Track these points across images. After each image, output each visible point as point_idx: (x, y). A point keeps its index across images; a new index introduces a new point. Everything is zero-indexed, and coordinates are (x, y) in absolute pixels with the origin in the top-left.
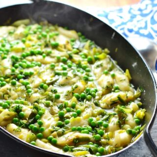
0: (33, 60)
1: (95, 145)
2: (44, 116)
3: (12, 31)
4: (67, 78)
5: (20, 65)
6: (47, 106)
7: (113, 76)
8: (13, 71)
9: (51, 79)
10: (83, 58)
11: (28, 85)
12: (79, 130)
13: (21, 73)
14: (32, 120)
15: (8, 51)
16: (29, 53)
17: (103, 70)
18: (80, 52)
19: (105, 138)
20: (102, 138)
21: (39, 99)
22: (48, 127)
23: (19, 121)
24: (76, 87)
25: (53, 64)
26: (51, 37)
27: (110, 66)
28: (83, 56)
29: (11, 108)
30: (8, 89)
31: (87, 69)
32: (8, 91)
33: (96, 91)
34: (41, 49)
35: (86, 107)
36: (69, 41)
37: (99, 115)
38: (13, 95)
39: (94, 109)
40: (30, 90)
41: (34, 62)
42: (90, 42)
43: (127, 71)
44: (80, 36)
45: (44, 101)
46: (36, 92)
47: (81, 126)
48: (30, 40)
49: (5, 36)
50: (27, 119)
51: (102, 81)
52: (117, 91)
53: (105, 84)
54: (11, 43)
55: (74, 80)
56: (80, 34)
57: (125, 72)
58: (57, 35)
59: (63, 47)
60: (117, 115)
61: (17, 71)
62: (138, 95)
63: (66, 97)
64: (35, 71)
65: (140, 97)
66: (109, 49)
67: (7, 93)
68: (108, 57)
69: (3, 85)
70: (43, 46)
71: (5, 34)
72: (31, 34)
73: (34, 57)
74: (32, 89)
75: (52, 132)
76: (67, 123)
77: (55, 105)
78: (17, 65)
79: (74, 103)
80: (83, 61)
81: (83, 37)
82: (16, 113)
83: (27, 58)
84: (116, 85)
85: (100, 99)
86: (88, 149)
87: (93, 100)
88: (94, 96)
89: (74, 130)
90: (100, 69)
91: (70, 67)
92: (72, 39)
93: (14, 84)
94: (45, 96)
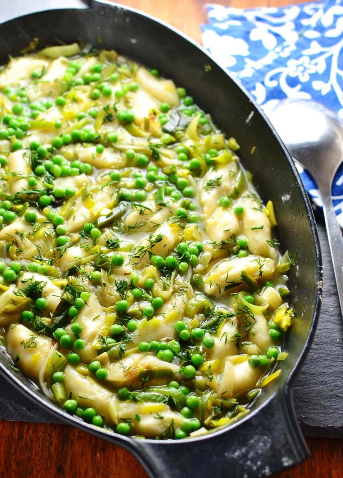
0: (76, 157)
1: (183, 388)
2: (87, 309)
3: (38, 72)
4: (141, 213)
5: (48, 169)
6: (96, 282)
7: (240, 214)
8: (32, 185)
9: (109, 211)
10: (182, 159)
11: (60, 227)
12: (154, 350)
13: (48, 191)
14: (61, 317)
15: (25, 129)
16: (69, 137)
17: (220, 194)
18: (178, 141)
19: (204, 374)
20: (198, 372)
21: (79, 265)
22: (92, 338)
23: (35, 318)
24: (160, 239)
25: (117, 172)
26: (118, 96)
27: (235, 184)
28: (182, 155)
29: (20, 283)
30: (17, 233)
31: (187, 189)
32: (18, 238)
33: (201, 250)
34: (96, 127)
35: (175, 292)
36: (157, 111)
37: (198, 313)
38: (27, 248)
39: (189, 299)
40: (62, 238)
41: (77, 162)
42: (202, 116)
43: (270, 203)
44: (181, 97)
45: (89, 269)
46: (74, 244)
47: (159, 340)
48: (75, 100)
49: (23, 84)
50: (51, 315)
51: (215, 224)
52: (242, 252)
53: (220, 236)
54: (34, 104)
55: (157, 217)
56: (181, 90)
57: (265, 203)
58: (133, 90)
59: (143, 125)
60: (234, 319)
61: (41, 185)
62: (284, 268)
63: (137, 260)
64: (79, 186)
65: (288, 273)
66: (238, 142)
67: (16, 243)
68: (236, 161)
69: (7, 221)
70: (100, 121)
71: (22, 79)
72: (77, 84)
73: (79, 148)
74: (68, 235)
75: (100, 352)
76: (131, 330)
77: (110, 281)
78: (41, 168)
79: (150, 280)
80: (181, 166)
81: (188, 99)
82: (29, 299)
83: (64, 149)
84: (241, 239)
85: (204, 272)
86: (167, 399)
87: (190, 272)
88: (193, 265)
89: (143, 351)
90: (213, 192)
91: (152, 180)
92: (165, 105)
93: (31, 221)
94: (92, 256)
